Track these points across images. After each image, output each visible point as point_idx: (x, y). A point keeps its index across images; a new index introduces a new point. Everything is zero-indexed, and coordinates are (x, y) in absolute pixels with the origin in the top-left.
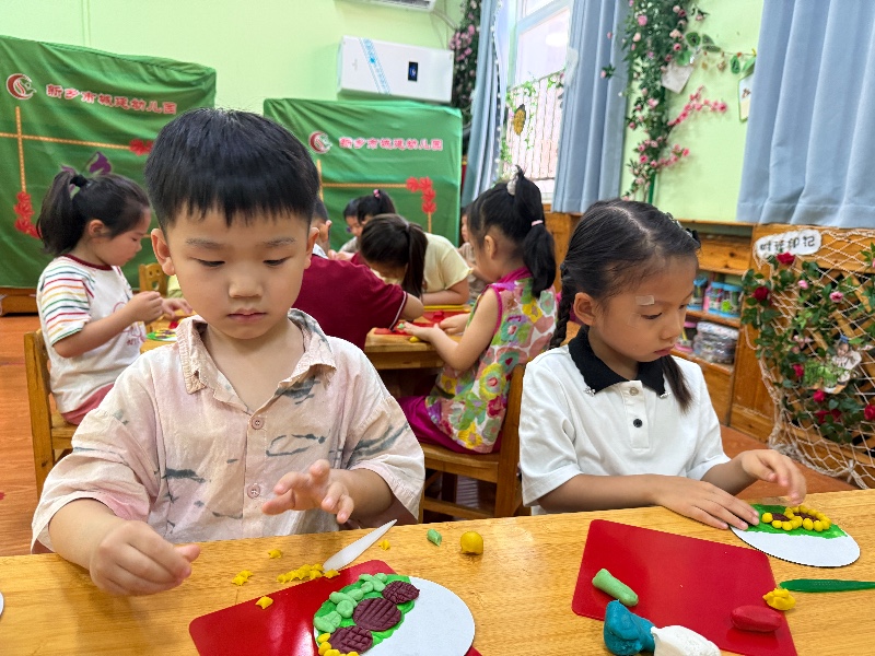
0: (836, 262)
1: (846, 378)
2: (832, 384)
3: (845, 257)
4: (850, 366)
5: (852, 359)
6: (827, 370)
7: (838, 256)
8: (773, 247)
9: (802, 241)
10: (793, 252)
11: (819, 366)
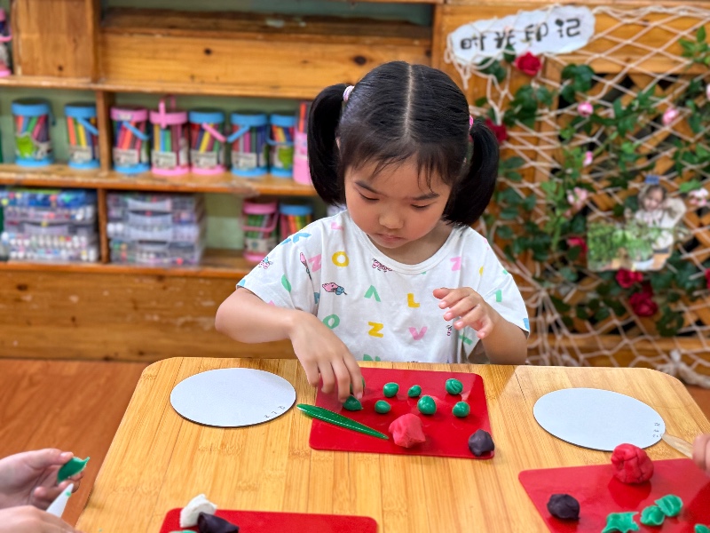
0: (628, 61)
1: (666, 241)
2: (645, 255)
3: (644, 52)
4: (669, 223)
5: (670, 212)
6: (629, 235)
7: (630, 52)
8: (490, 43)
9: (554, 28)
10: (536, 49)
11: (614, 230)
